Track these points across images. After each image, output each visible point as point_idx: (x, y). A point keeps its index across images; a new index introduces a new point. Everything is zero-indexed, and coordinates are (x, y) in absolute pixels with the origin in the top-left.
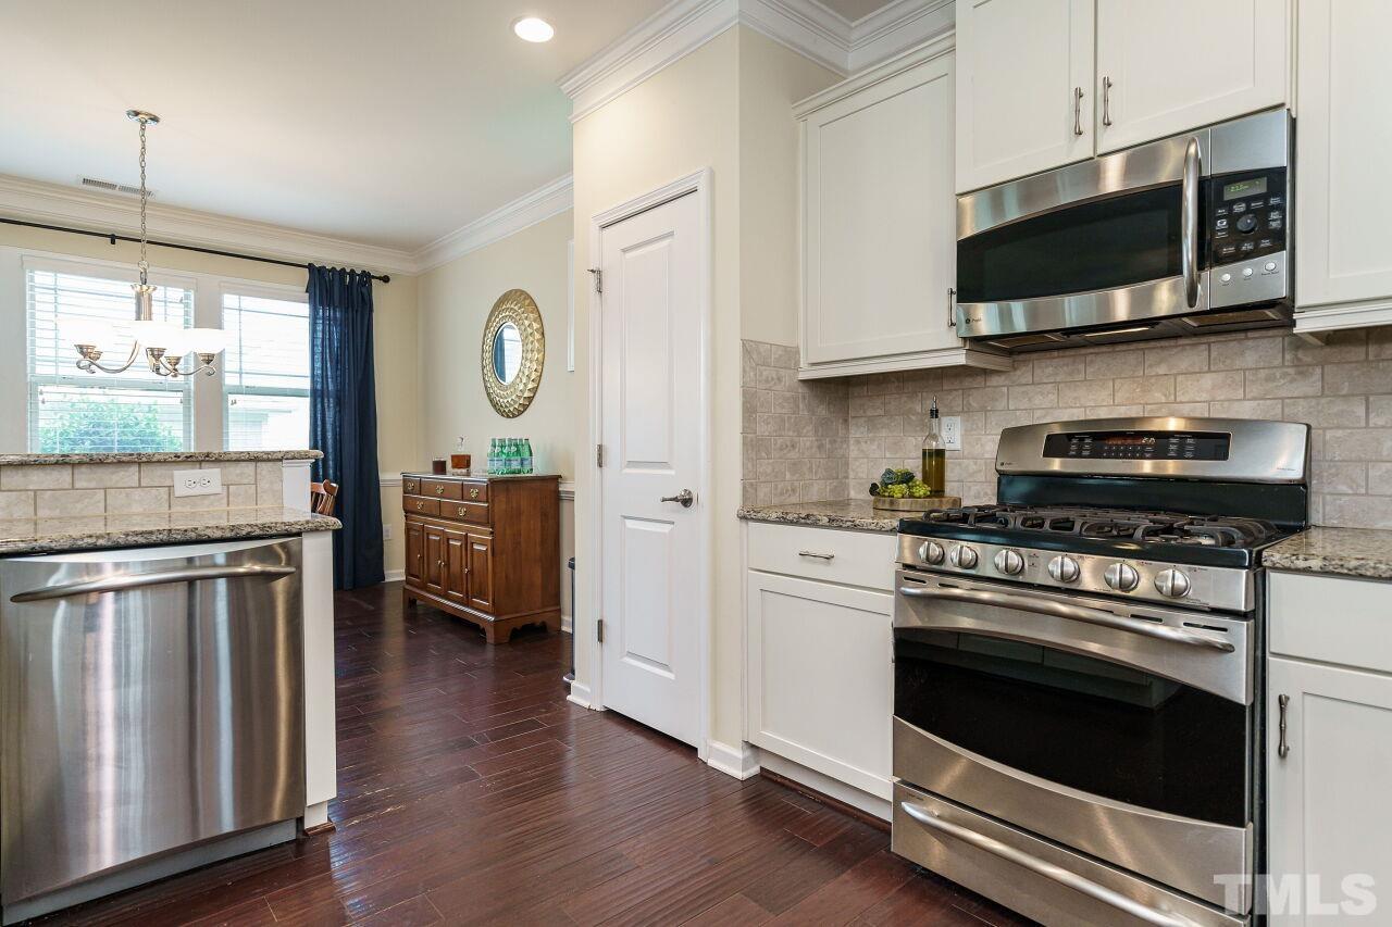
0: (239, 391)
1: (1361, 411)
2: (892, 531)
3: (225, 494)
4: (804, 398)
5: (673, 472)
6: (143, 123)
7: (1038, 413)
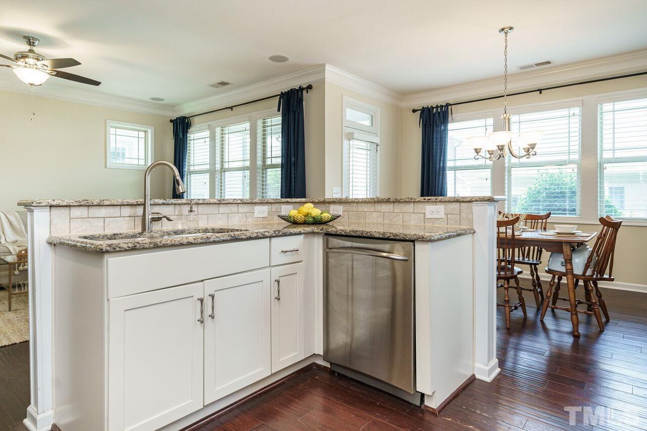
0: (610, 161)
3: (446, 218)
6: (506, 33)
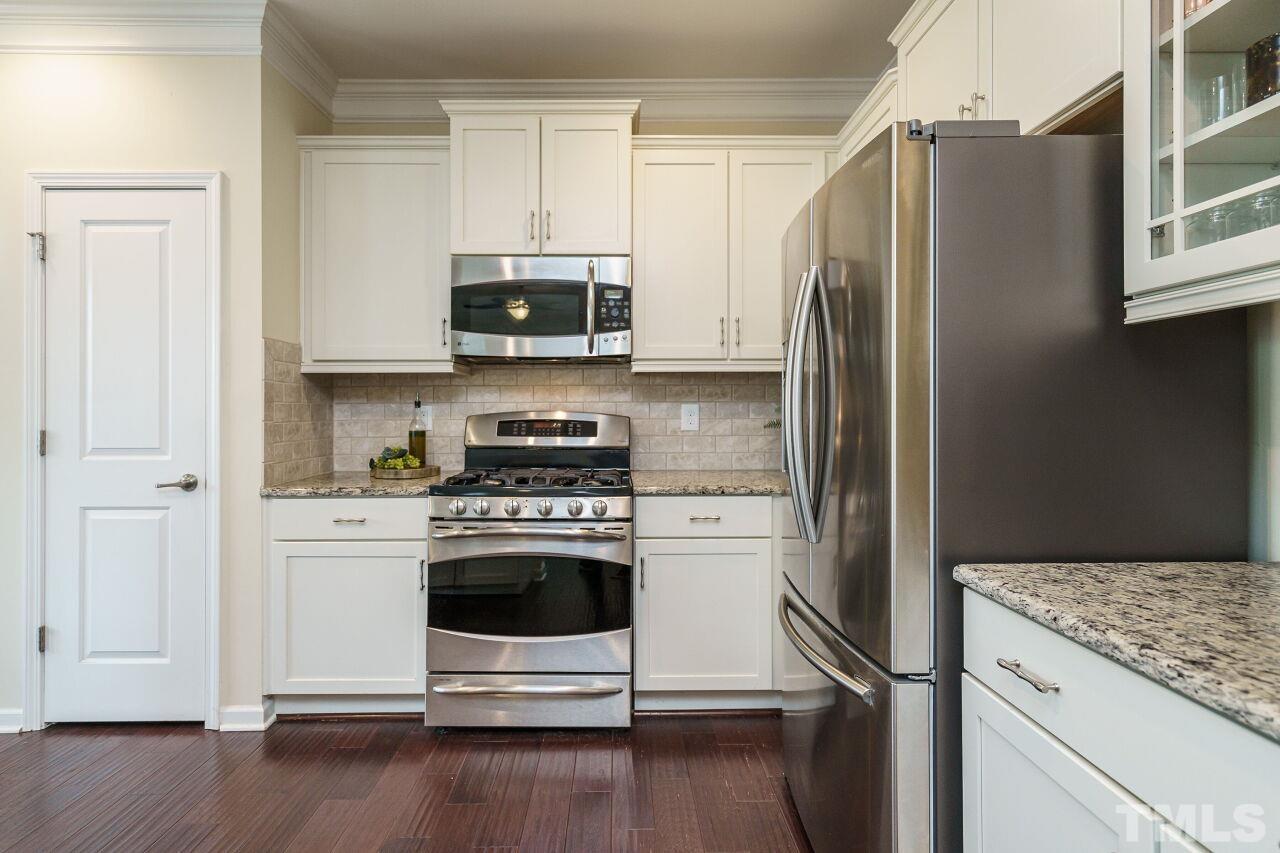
1: (647, 410)
2: (420, 495)
4: (305, 387)
5: (168, 458)
7: (487, 405)
